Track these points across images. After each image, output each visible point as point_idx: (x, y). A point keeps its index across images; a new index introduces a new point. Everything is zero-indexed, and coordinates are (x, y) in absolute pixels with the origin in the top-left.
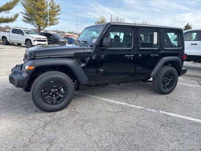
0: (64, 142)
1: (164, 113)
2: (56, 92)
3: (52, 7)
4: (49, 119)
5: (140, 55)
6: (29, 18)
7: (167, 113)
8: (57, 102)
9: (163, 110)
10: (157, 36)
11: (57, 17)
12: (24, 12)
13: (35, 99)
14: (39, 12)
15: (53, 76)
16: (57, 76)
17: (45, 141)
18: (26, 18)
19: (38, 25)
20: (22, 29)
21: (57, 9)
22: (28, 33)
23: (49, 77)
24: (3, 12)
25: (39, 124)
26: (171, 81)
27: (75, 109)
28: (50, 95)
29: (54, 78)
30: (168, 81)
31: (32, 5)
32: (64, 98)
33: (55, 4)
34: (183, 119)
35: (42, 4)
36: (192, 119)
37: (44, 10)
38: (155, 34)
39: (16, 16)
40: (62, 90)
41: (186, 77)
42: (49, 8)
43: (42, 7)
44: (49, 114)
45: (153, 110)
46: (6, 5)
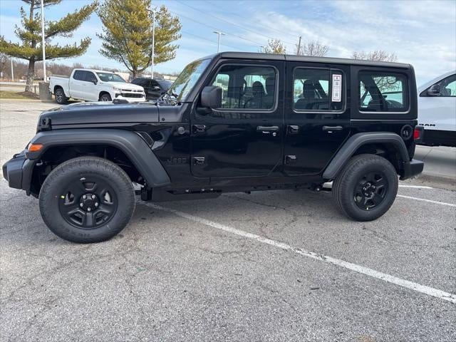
0: (76, 305)
1: (336, 261)
2: (94, 201)
3: (162, 23)
4: (72, 257)
5: (296, 127)
6: (115, 48)
7: (343, 264)
8: (94, 223)
9: (338, 256)
10: (340, 83)
11: (173, 43)
12: (104, 34)
13: (46, 213)
14: (135, 34)
15: (84, 167)
16: (93, 167)
17: (39, 300)
18: (108, 47)
19: (131, 62)
20: (94, 72)
21: (172, 27)
22: (105, 79)
23: (76, 168)
24: (59, 34)
25: (45, 266)
26: (380, 190)
27: (136, 240)
28: (81, 208)
29: (86, 172)
30: (371, 190)
31: (121, 19)
32: (110, 215)
33: (169, 15)
34: (373, 279)
35: (142, 17)
36: (397, 281)
37: (146, 29)
38: (337, 79)
39: (85, 44)
40: (107, 197)
41: (442, 185)
42: (156, 24)
43: (141, 23)
44: (78, 247)
45: (313, 255)
46: (65, 19)
